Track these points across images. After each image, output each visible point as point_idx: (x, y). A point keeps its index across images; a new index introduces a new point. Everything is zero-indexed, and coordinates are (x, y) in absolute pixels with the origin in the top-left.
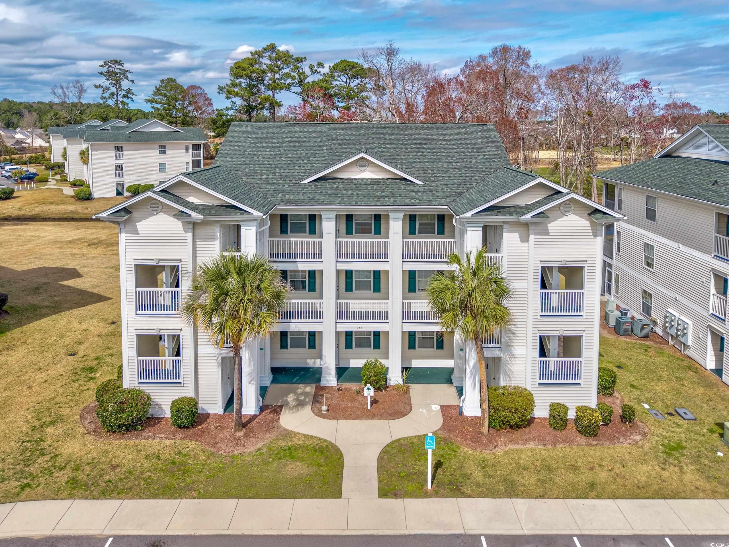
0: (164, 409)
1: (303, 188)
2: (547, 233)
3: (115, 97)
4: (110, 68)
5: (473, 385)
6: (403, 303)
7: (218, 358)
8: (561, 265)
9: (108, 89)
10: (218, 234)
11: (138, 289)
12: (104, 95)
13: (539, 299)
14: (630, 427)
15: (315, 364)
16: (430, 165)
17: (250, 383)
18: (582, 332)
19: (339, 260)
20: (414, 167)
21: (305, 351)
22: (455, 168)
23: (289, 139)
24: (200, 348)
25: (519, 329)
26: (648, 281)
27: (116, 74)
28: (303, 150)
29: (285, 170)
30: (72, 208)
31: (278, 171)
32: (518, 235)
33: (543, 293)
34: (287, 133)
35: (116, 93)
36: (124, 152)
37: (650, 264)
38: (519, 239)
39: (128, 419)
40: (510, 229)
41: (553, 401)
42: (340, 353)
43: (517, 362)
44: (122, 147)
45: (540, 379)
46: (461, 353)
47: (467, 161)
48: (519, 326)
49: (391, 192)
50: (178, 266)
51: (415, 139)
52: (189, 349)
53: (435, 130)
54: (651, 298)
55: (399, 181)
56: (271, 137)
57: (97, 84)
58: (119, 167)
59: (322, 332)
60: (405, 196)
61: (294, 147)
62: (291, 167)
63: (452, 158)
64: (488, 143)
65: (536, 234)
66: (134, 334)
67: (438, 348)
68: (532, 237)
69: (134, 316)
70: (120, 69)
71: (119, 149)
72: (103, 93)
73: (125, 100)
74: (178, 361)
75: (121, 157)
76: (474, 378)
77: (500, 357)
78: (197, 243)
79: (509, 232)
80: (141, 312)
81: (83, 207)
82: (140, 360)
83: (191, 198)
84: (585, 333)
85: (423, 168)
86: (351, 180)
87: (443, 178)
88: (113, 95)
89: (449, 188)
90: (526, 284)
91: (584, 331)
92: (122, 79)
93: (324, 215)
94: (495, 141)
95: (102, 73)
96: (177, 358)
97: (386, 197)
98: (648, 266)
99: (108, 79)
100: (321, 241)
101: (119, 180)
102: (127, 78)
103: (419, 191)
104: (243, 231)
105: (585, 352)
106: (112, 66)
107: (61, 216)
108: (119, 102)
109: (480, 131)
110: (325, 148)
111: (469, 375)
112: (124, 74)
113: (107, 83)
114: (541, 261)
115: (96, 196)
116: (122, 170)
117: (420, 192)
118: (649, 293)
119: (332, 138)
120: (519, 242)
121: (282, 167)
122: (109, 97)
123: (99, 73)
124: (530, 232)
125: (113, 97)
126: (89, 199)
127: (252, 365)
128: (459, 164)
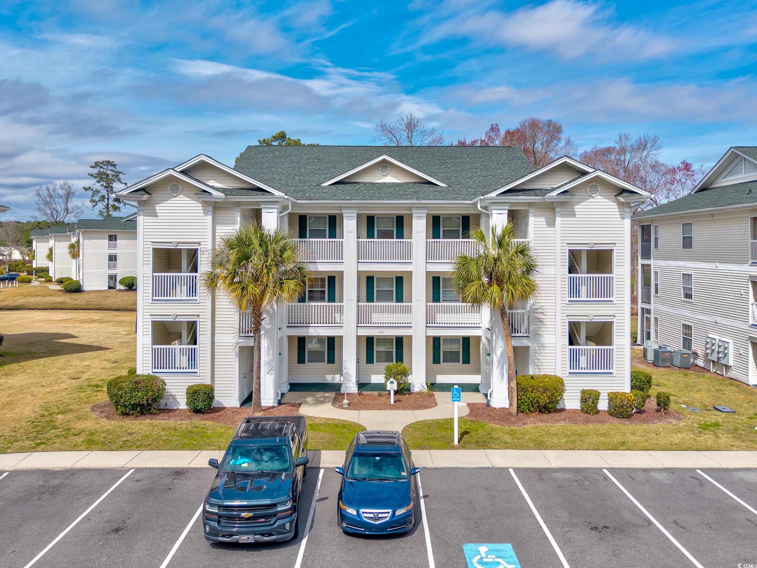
0: (178, 400)
1: (323, 189)
2: (574, 215)
3: (106, 200)
4: (102, 169)
5: (501, 374)
6: (427, 306)
7: (235, 347)
8: (590, 248)
9: (98, 192)
10: (239, 219)
11: (155, 274)
12: (94, 198)
13: (567, 283)
14: (665, 413)
15: (334, 380)
16: (454, 174)
17: (268, 373)
18: (613, 317)
19: (360, 261)
20: (437, 175)
21: (324, 365)
22: (480, 176)
23: (308, 157)
24: (217, 337)
25: (548, 317)
26: (687, 313)
27: (108, 176)
28: (322, 164)
29: (304, 177)
30: (60, 299)
31: (297, 178)
32: (544, 220)
33: (571, 278)
34: (306, 153)
35: (106, 197)
36: (118, 241)
37: (688, 296)
38: (545, 223)
39: (143, 398)
40: (536, 213)
41: (585, 388)
42: (360, 367)
43: (547, 351)
44: (116, 236)
45: (570, 369)
46: (488, 357)
47: (492, 171)
48: (547, 314)
49: (413, 192)
50: (197, 249)
51: (437, 157)
52: (206, 336)
53: (459, 150)
54: (691, 330)
55: (422, 185)
56: (289, 155)
57: (87, 187)
58: (112, 258)
59: (342, 336)
60: (428, 194)
61: (314, 162)
62: (311, 175)
63: (476, 169)
64: (514, 160)
65: (563, 216)
66: (150, 320)
67: (464, 362)
68: (558, 220)
69: (151, 301)
70: (112, 170)
71: (112, 238)
72: (93, 196)
73: (116, 204)
74: (195, 349)
75: (115, 246)
76: (502, 368)
77: (528, 347)
78: (217, 228)
79: (535, 216)
80: (157, 298)
81: (72, 298)
82: (155, 349)
83: (212, 181)
84: (615, 318)
85: (446, 176)
86: (373, 184)
87: (468, 182)
88: (104, 198)
89: (474, 189)
90: (554, 270)
91: (614, 316)
92: (114, 181)
93: (346, 214)
94: (521, 158)
95: (92, 175)
96: (193, 346)
97: (410, 195)
98: (687, 298)
99: (98, 182)
100: (342, 242)
101: (113, 272)
102: (120, 181)
103: (442, 191)
104: (264, 215)
105: (616, 339)
106: (104, 167)
107: (48, 306)
108: (110, 206)
109: (505, 152)
110: (345, 163)
111: (496, 364)
112: (117, 176)
113: (98, 186)
114: (568, 244)
115: (86, 288)
116: (116, 260)
117: (444, 192)
118: (689, 326)
119: (352, 156)
120: (546, 226)
121: (301, 175)
122: (99, 200)
123: (89, 174)
124: (557, 214)
125: (103, 200)
126: (79, 292)
127: (271, 354)
128: (483, 173)
